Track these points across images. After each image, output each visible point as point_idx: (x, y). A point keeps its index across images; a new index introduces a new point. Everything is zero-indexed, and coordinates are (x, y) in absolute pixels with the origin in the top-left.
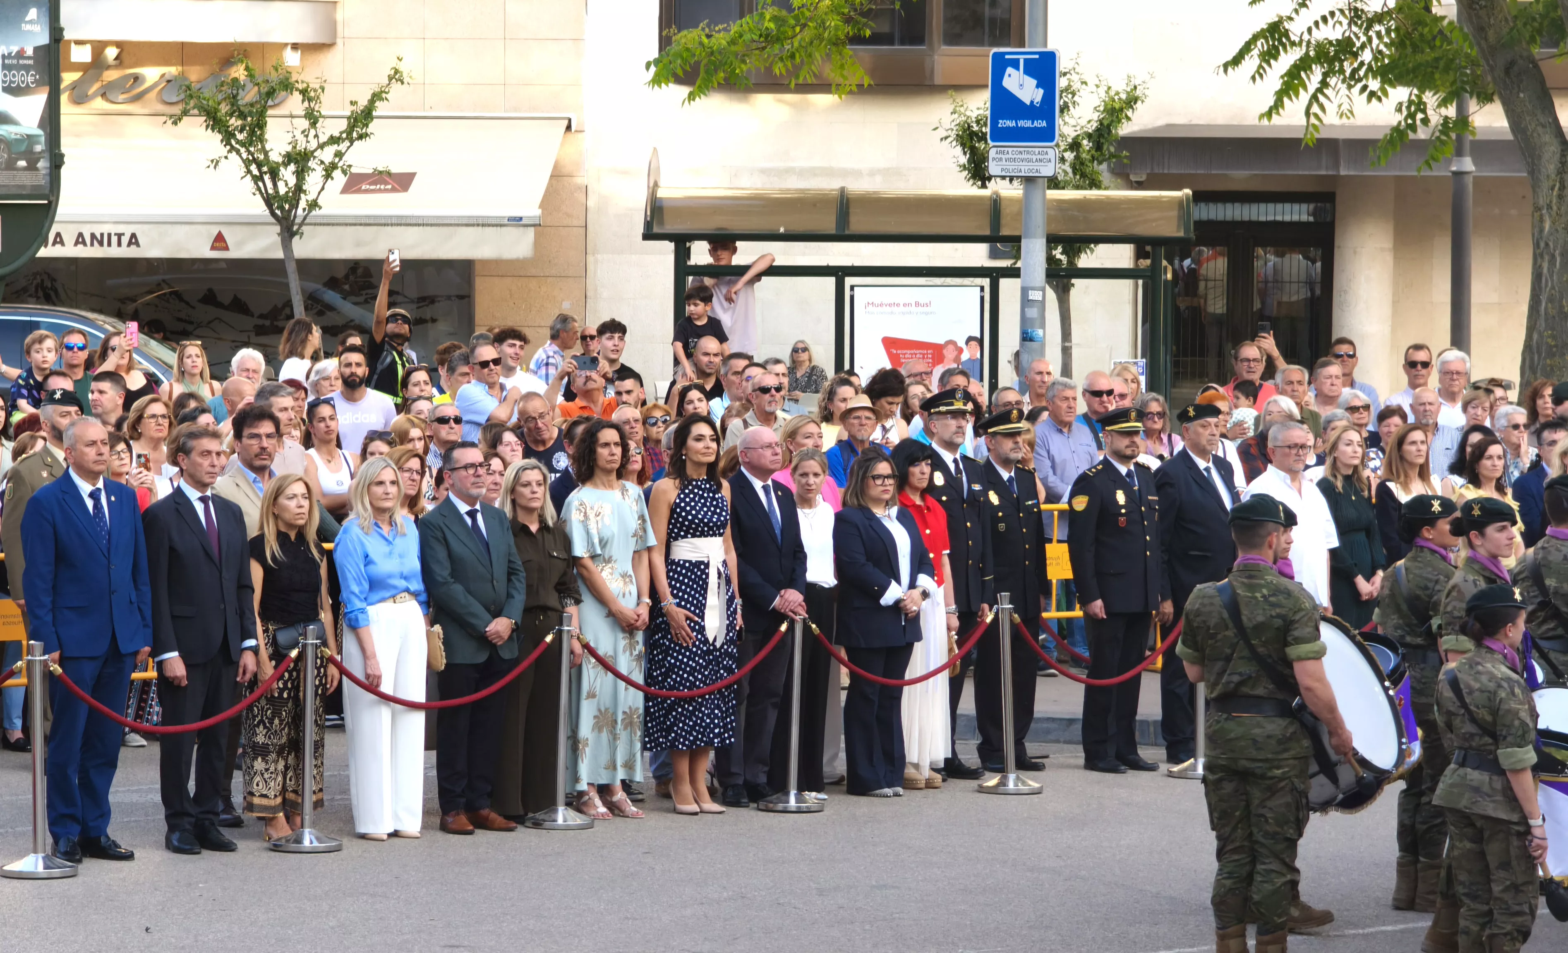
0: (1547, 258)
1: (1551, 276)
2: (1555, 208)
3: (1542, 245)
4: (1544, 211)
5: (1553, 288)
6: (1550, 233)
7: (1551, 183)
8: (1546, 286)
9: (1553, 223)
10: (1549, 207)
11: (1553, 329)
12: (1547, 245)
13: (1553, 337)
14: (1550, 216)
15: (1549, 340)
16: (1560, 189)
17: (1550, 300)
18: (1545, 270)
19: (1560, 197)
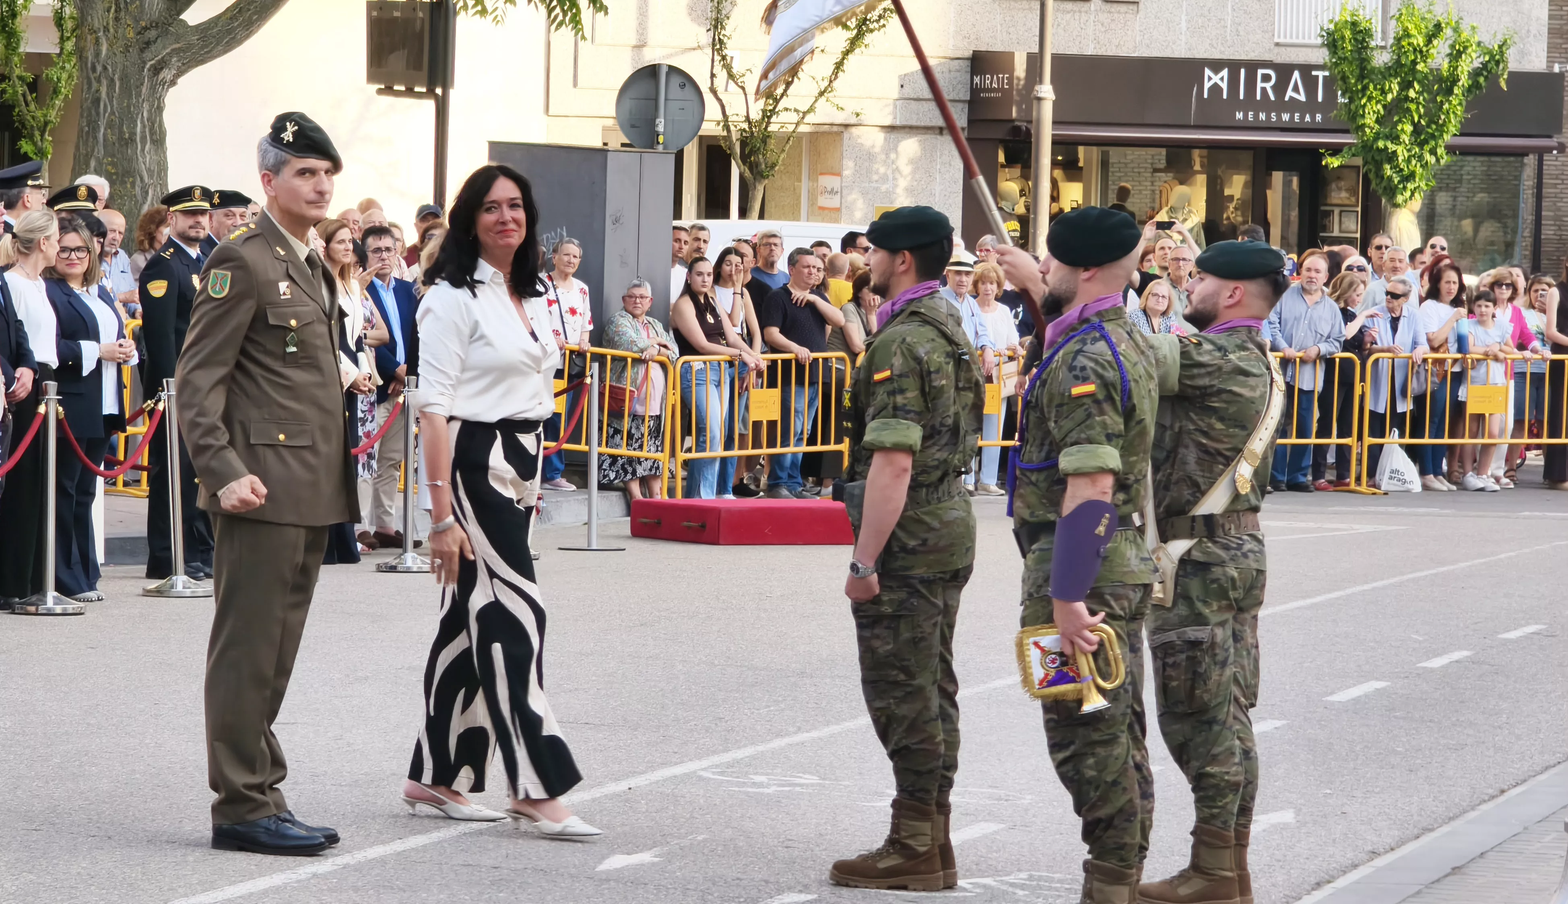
0: (105, 82)
1: (111, 101)
2: (112, 30)
3: (99, 68)
4: (101, 34)
5: (113, 113)
6: (108, 57)
7: (107, 5)
8: (105, 111)
9: (111, 45)
10: (106, 29)
11: (113, 156)
12: (105, 68)
13: (113, 164)
14: (108, 39)
15: (109, 168)
16: (116, 11)
17: (110, 125)
18: (104, 95)
19: (117, 19)
